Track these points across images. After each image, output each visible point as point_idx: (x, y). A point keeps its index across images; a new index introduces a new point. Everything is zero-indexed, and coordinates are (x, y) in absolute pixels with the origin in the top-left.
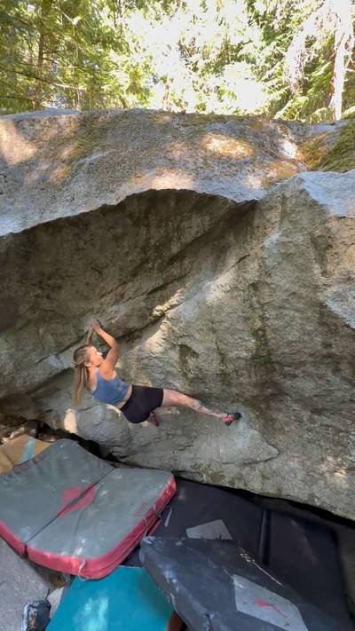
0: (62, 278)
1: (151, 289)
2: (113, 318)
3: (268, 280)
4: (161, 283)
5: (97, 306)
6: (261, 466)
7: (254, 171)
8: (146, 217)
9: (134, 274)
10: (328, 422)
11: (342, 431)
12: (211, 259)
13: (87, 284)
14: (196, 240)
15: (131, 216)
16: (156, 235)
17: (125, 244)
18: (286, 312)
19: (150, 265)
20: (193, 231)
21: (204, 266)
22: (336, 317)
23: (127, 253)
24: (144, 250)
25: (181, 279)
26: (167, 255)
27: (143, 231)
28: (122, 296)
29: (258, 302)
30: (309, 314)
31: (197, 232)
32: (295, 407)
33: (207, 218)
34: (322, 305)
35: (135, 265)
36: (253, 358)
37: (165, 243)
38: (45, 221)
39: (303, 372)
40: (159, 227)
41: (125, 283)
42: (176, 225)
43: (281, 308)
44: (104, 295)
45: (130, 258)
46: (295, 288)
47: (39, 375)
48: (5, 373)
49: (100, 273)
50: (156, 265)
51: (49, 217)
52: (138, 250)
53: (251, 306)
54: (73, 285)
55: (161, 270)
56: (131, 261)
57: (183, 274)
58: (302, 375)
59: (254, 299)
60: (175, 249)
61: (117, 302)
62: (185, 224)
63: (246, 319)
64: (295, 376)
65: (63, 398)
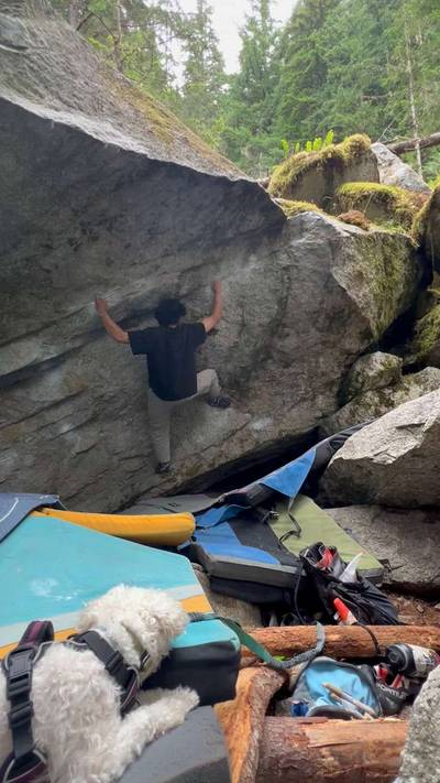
6: (239, 434)
22: (335, 281)
29: (289, 278)
30: (319, 283)
34: (330, 276)
53: (282, 281)
59: (286, 277)
64: (288, 335)
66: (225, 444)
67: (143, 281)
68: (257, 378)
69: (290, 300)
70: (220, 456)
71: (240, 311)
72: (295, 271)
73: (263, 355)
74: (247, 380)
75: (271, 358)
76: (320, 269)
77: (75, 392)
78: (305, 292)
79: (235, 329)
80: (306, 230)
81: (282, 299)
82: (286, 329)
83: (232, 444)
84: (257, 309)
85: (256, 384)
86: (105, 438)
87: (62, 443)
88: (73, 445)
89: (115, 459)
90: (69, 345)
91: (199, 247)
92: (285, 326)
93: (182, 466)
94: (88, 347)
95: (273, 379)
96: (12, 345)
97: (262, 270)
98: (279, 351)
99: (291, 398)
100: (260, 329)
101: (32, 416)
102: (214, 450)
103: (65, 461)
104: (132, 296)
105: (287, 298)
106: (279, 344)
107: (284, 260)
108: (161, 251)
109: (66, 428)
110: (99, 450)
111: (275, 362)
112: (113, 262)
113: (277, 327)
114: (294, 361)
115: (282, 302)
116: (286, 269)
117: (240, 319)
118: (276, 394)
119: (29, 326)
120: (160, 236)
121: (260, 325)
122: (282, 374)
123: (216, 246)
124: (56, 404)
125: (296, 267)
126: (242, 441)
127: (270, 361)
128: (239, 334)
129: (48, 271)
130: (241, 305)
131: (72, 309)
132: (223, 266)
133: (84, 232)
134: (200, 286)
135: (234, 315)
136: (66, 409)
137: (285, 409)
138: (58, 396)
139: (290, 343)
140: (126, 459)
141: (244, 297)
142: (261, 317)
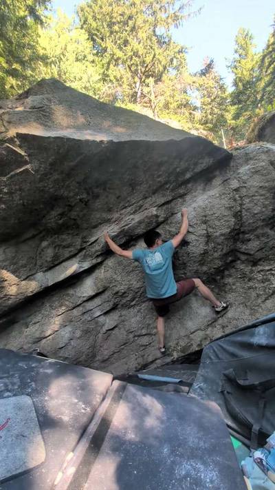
66: (210, 329)
67: (132, 216)
68: (230, 276)
69: (244, 213)
70: (205, 339)
71: (204, 226)
72: (245, 190)
73: (232, 258)
74: (223, 278)
75: (239, 259)
76: (266, 184)
77: (101, 290)
78: (256, 204)
79: (203, 240)
80: (251, 159)
81: (237, 213)
82: (246, 236)
83: (215, 329)
84: (217, 223)
85: (230, 280)
86: (123, 321)
87: (97, 323)
88: (104, 325)
89: (131, 336)
90: (94, 261)
91: (167, 189)
92: (244, 233)
93: (177, 344)
94: (106, 262)
95: (244, 276)
96: (64, 264)
97: (218, 195)
98: (244, 253)
99: (264, 291)
100: (222, 238)
101: (78, 306)
102: (201, 333)
103: (100, 335)
104: (127, 227)
105: (240, 211)
106: (243, 248)
107: (235, 184)
108: (141, 196)
109: (98, 313)
110: (120, 329)
111: (243, 262)
112: (111, 208)
113: (237, 234)
114: (260, 260)
115: (238, 215)
116: (237, 190)
117: (205, 232)
118: (250, 288)
119: (70, 252)
120: (139, 188)
121: (222, 235)
122: (252, 272)
123: (180, 185)
124: (91, 298)
125: (245, 187)
126: (223, 327)
127: (239, 262)
128: (207, 243)
129: (75, 220)
130: (205, 222)
131: (93, 239)
132: (188, 198)
133: (88, 194)
134: (173, 214)
135: (201, 230)
136: (97, 301)
137: (260, 301)
138: (91, 293)
139: (253, 246)
140: (139, 336)
141: (205, 216)
142: (222, 228)
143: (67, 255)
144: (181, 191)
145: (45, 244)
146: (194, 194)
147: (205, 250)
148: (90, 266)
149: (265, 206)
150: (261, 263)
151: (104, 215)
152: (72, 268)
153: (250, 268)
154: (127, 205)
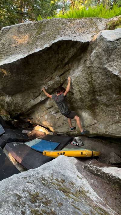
0: (35, 73)
1: (60, 74)
2: (49, 85)
3: (92, 65)
4: (63, 72)
5: (44, 82)
7: (89, 33)
8: (58, 51)
9: (55, 71)
10: (111, 109)
11: (114, 111)
12: (77, 63)
13: (42, 75)
14: (72, 57)
15: (53, 51)
16: (61, 56)
17: (52, 60)
18: (97, 74)
19: (59, 67)
20: (71, 54)
21: (75, 65)
23: (53, 63)
24: (58, 62)
25: (68, 70)
26: (64, 63)
27: (57, 55)
28: (52, 78)
31: (73, 54)
32: (102, 106)
33: (75, 49)
35: (55, 67)
36: (89, 91)
37: (64, 58)
38: (30, 54)
39: (103, 93)
40: (61, 53)
41: (52, 74)
42: (66, 52)
43: (96, 73)
44: (47, 78)
45: (53, 65)
46: (99, 66)
47: (29, 106)
48: (20, 106)
49: (45, 71)
50: (61, 67)
51: (31, 53)
52: (56, 62)
54: (38, 75)
55: (63, 68)
56: (54, 66)
57: (69, 68)
58: (103, 94)
60: (66, 60)
61: (50, 80)
62: (69, 52)
63: (87, 79)
65: (36, 114)
143: (37, 95)
144: (67, 68)
145: (29, 92)
146: (73, 69)
147: (80, 97)
148: (45, 98)
149: (103, 79)
150: (110, 106)
151: (41, 82)
152: (40, 99)
153: (105, 108)
154: (46, 77)
